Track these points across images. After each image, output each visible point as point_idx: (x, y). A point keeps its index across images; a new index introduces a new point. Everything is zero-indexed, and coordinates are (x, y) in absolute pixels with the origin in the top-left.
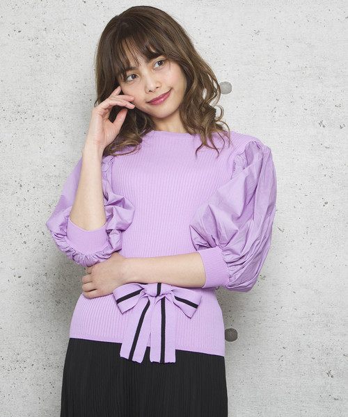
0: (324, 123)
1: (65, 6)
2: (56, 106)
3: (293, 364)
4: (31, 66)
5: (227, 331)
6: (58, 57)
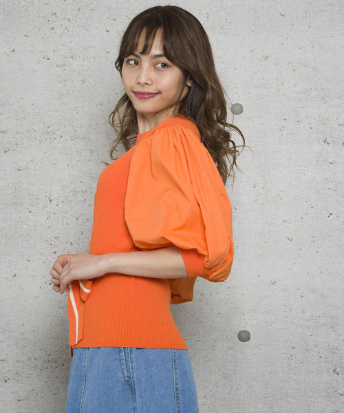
0: (328, 140)
1: (90, 35)
2: (82, 127)
3: (302, 363)
4: (59, 91)
5: (241, 332)
6: (84, 82)
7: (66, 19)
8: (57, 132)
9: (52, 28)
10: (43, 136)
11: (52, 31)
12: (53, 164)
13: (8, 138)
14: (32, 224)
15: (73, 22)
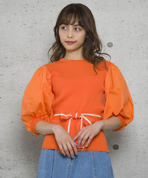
1: (43, 14)
2: (41, 55)
3: (142, 159)
4: (30, 39)
5: (114, 145)
6: (41, 34)
7: (33, 6)
8: (30, 57)
9: (27, 11)
10: (23, 59)
11: (26, 12)
12: (28, 72)
13: (8, 60)
14: (19, 99)
15: (36, 8)
